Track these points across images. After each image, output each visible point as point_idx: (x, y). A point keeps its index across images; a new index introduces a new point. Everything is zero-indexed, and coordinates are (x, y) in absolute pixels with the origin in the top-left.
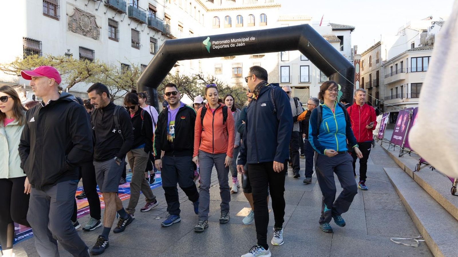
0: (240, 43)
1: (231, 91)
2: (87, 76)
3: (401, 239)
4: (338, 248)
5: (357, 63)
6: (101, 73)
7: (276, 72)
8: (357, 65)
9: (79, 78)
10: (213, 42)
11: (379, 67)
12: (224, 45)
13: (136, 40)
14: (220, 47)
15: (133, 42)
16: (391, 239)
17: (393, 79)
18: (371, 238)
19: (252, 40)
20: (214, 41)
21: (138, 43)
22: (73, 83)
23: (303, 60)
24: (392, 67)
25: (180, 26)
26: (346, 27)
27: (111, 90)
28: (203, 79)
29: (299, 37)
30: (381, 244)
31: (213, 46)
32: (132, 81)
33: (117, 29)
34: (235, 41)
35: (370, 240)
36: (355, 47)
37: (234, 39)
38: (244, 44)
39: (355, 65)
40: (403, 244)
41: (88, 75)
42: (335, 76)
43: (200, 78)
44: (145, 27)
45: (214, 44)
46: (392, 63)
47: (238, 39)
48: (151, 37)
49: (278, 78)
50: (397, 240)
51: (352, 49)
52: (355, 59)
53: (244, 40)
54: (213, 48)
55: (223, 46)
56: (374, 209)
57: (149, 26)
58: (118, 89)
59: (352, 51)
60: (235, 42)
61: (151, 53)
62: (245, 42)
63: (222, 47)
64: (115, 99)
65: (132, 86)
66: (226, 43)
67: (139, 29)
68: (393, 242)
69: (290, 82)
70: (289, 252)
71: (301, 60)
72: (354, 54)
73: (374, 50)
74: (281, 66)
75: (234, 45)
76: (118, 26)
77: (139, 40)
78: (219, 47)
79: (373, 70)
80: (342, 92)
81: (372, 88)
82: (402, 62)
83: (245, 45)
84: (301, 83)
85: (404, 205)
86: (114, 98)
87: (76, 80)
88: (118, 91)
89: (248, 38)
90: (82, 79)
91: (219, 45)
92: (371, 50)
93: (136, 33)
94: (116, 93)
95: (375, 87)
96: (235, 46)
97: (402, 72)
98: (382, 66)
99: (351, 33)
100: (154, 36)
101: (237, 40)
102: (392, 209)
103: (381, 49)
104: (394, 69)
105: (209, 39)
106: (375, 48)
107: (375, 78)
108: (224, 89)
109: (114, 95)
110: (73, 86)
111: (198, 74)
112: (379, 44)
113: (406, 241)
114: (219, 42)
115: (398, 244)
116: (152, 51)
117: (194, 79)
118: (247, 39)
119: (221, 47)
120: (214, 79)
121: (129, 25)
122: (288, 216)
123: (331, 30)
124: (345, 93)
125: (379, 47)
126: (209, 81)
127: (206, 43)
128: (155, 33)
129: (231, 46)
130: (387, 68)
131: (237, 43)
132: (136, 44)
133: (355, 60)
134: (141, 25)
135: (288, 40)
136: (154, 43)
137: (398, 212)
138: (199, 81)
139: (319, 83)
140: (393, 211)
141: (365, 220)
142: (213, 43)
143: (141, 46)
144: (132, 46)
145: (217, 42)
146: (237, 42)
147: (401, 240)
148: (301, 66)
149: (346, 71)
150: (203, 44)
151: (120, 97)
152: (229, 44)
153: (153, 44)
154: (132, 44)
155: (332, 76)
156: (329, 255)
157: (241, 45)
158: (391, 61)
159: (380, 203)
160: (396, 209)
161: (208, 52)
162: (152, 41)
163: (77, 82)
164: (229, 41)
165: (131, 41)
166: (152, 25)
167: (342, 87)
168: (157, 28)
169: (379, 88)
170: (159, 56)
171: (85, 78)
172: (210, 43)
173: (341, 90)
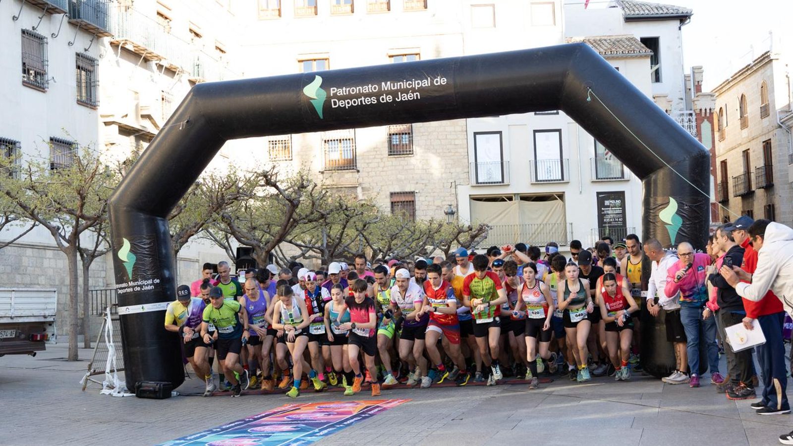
0: (406, 91)
5: (703, 121)
8: (706, 126)
10: (333, 91)
11: (771, 129)
12: (363, 99)
13: (36, 65)
14: (351, 103)
15: (25, 71)
19: (439, 84)
20: (335, 88)
21: (40, 74)
25: (162, 15)
26: (666, 11)
28: (274, 185)
29: (564, 75)
31: (332, 100)
34: (394, 87)
36: (697, 71)
37: (389, 83)
38: (417, 95)
39: (698, 127)
42: (660, 176)
43: (269, 183)
44: (60, 20)
45: (334, 94)
47: (401, 83)
48: (78, 55)
49: (466, 170)
51: (686, 78)
52: (698, 107)
54: (333, 107)
55: (361, 101)
57: (73, 21)
58: (7, 218)
59: (687, 82)
60: (393, 89)
61: (80, 102)
62: (421, 90)
63: (358, 102)
66: (367, 91)
67: (43, 30)
69: (506, 182)
72: (692, 91)
73: (753, 78)
74: (475, 134)
75: (391, 98)
77: (43, 62)
78: (348, 103)
79: (753, 139)
80: (682, 217)
81: (754, 191)
83: (419, 98)
84: (538, 182)
89: (429, 78)
91: (350, 97)
92: (741, 77)
93: (34, 43)
95: (762, 190)
96: (394, 99)
98: (780, 127)
99: (680, 29)
100: (86, 50)
101: (399, 84)
103: (772, 75)
105: (318, 80)
106: (756, 71)
107: (761, 163)
108: (332, 211)
111: (260, 171)
112: (766, 60)
114: (347, 89)
116: (81, 96)
117: (252, 184)
118: (426, 83)
120: (305, 183)
121: (15, 18)
123: (622, 20)
124: (689, 220)
125: (766, 71)
126: (289, 188)
127: (313, 91)
128: (92, 41)
129: (383, 99)
131: (399, 93)
132: (35, 76)
133: (698, 111)
134: (50, 19)
136: (86, 70)
139: (593, 182)
142: (332, 92)
143: (51, 82)
144: (25, 84)
145: (344, 89)
146: (397, 91)
148: (535, 131)
149: (687, 163)
150: (304, 94)
151: (8, 244)
152: (378, 95)
153: (83, 73)
154: (24, 77)
155: (653, 177)
157: (410, 97)
161: (319, 117)
162: (81, 65)
164: (375, 88)
165: (20, 68)
166: (82, 16)
167: (680, 205)
168: (98, 27)
169: (774, 195)
170: (181, 128)
172: (323, 94)
173: (677, 213)
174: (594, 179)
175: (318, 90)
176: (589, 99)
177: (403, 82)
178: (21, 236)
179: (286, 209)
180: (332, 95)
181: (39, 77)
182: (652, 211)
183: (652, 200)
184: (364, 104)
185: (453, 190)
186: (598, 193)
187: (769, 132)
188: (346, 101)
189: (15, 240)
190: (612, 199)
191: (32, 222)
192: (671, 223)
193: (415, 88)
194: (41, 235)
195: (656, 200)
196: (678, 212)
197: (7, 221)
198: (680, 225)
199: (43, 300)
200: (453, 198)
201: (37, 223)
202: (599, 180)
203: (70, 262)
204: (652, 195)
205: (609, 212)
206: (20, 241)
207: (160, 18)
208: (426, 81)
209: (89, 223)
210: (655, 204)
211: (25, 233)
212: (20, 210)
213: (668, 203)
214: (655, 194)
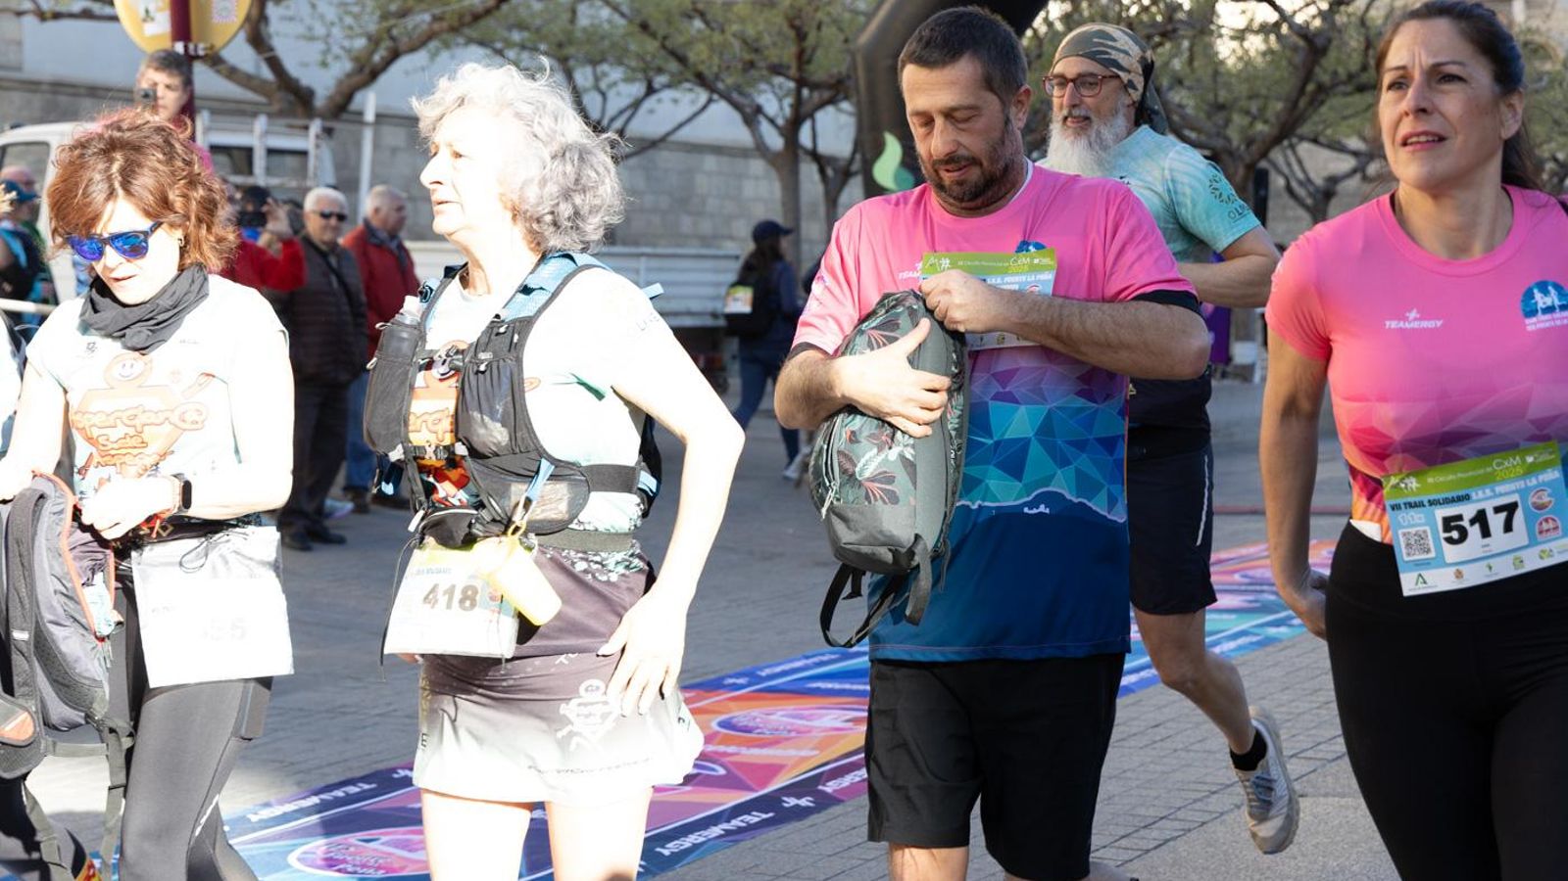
58: (650, 84)
90: (445, 25)
163: (413, 49)
171: (468, 19)
178: (681, 126)
179: (1298, 59)
189: (669, 134)
191: (703, 96)
194: (721, 123)
197: (651, 90)
201: (715, 97)
203: (785, 188)
206: (685, 134)
209: (826, 94)
211: (690, 120)
212: (673, 66)
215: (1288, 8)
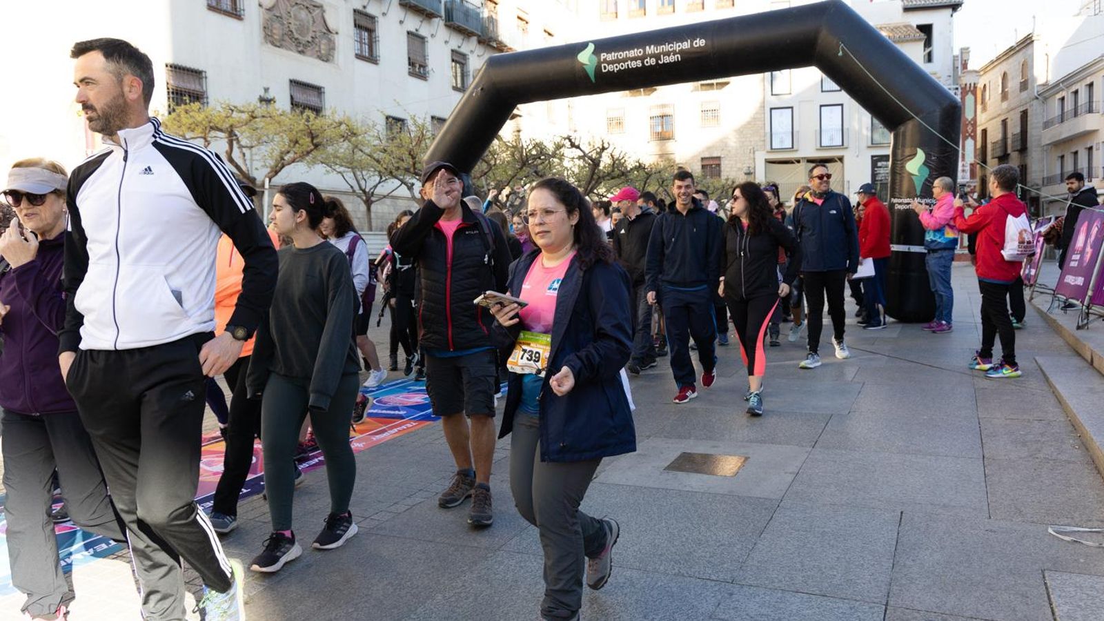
0: (668, 54)
1: (646, 173)
2: (309, 149)
3: (1076, 529)
4: (915, 549)
5: (967, 94)
6: (342, 140)
7: (758, 123)
8: (969, 98)
9: (291, 155)
10: (603, 56)
11: (1028, 100)
12: (629, 62)
13: (419, 59)
14: (619, 67)
15: (411, 64)
16: (1050, 531)
17: (1066, 130)
18: (999, 527)
19: (698, 45)
20: (605, 54)
21: (423, 66)
22: (280, 165)
23: (826, 90)
24: (1063, 99)
25: (521, 19)
27: (365, 180)
28: (578, 147)
29: (817, 32)
30: (1025, 541)
31: (603, 65)
32: (413, 158)
33: (374, 33)
34: (657, 50)
35: (995, 532)
36: (965, 51)
37: (652, 47)
38: (678, 57)
39: (963, 98)
40: (1082, 543)
41: (312, 147)
42: (909, 128)
43: (573, 145)
44: (439, 23)
45: (604, 59)
46: (1062, 90)
47: (664, 46)
48: (452, 51)
49: (763, 139)
50: (1065, 533)
51: (955, 58)
52: (964, 83)
53: (679, 46)
54: (604, 71)
55: (628, 65)
56: (1007, 457)
57: (448, 23)
58: (381, 178)
59: (956, 62)
60: (656, 52)
61: (455, 88)
62: (682, 52)
63: (625, 66)
64: (375, 201)
65: (412, 170)
66: (633, 55)
67: (424, 30)
68: (1054, 535)
69: (795, 148)
70: (792, 556)
71: (822, 91)
72: (960, 68)
73: (1015, 57)
74: (771, 109)
75: (654, 60)
76: (375, 26)
77: (424, 57)
78: (617, 67)
79: (1012, 109)
80: (929, 167)
81: (1009, 155)
82: (1091, 85)
83: (680, 59)
84: (822, 148)
85: (1087, 449)
86: (373, 199)
87: (286, 158)
88: (380, 182)
89: (689, 41)
90: (298, 155)
91: (618, 61)
92: (1005, 57)
93: (417, 42)
94: (375, 187)
95: (1017, 153)
96: (657, 62)
97: (1090, 111)
98: (1037, 98)
99: (952, 16)
100: (459, 47)
101: (661, 47)
102: (1053, 458)
103: (1033, 54)
104: (1069, 106)
105: (591, 47)
106: (1018, 51)
107: (1018, 130)
108: (631, 169)
109: (372, 190)
110: (279, 174)
111: (566, 136)
112: (1028, 42)
113: (1090, 534)
114: (616, 55)
115: (1068, 542)
116: (457, 84)
117: (559, 147)
118: (686, 45)
119: (622, 66)
120: (606, 146)
121: (401, 22)
122: (791, 473)
123: (901, 10)
124: (936, 171)
125: (1027, 51)
126: (593, 150)
127: (585, 58)
128: (463, 40)
129: (647, 62)
130: (1050, 101)
131: (662, 56)
132: (419, 68)
133: (963, 86)
134: (430, 23)
135: (788, 41)
136: (459, 63)
137: (1071, 466)
138: (569, 152)
139: (869, 147)
140: (1057, 464)
141: (983, 484)
142: (602, 58)
143: (431, 72)
144: (411, 74)
145: (613, 54)
146: (660, 54)
147: (1075, 532)
148: (821, 106)
149: (938, 114)
150: (578, 61)
151: (385, 197)
152: (642, 59)
153: (458, 65)
154: (409, 69)
155: (902, 129)
156: (891, 565)
157: (672, 59)
158: (1061, 84)
159: (1024, 444)
160: (1064, 457)
162: (455, 58)
163: (289, 164)
164: (640, 52)
165: (407, 62)
166: (454, 19)
167: (928, 156)
168: (467, 27)
169: (1027, 156)
170: (474, 94)
171: (305, 153)
172: (595, 59)
173: (924, 164)
174: (870, 144)
175: (590, 57)
176: (840, 54)
177: (665, 45)
178: (393, 191)
180: (602, 60)
181: (422, 69)
182: (899, 162)
183: (899, 152)
184: (630, 67)
185: (752, 155)
186: (873, 157)
187: (1026, 104)
188: (615, 65)
190: (884, 161)
191: (396, 182)
192: (917, 174)
193: (676, 51)
194: (403, 191)
195: (903, 151)
196: (926, 163)
198: (927, 176)
199: (379, 242)
200: (751, 161)
202: (874, 145)
204: (900, 147)
205: (882, 172)
206: (393, 194)
207: (520, 21)
208: (686, 43)
210: (902, 155)
211: (397, 188)
213: (915, 154)
214: (903, 146)
215: (587, 152)
